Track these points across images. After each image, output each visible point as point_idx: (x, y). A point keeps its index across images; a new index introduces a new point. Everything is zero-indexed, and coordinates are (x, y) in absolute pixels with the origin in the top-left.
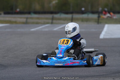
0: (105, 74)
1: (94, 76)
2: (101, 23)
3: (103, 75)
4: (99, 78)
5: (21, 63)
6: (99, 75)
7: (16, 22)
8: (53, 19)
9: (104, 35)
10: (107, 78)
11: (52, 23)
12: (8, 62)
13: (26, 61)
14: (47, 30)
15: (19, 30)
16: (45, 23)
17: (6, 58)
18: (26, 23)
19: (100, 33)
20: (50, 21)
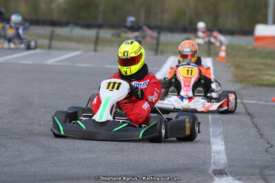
8: (51, 38)
11: (50, 47)
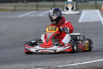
4: (80, 57)
5: (13, 45)
10: (87, 56)
11: (37, 10)
12: (2, 44)
13: (16, 43)
18: (15, 10)
20: (35, 8)
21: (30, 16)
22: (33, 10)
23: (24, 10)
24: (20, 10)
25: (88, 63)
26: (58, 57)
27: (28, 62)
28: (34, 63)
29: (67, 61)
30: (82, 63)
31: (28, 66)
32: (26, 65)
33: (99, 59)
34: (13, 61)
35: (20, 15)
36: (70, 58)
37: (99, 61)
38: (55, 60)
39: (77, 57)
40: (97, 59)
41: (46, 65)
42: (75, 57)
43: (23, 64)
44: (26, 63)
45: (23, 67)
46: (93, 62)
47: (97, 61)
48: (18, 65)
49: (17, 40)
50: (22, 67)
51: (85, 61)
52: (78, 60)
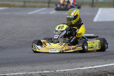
0: (97, 55)
1: (87, 58)
2: (95, 6)
3: (96, 56)
4: (92, 60)
5: (18, 45)
6: (92, 57)
7: (14, 6)
8: (49, 3)
9: (98, 19)
10: (99, 59)
11: (48, 7)
12: (6, 44)
13: (23, 43)
14: (43, 13)
15: (17, 13)
16: (41, 7)
17: (5, 40)
18: (24, 6)
19: (94, 16)
20: (47, 5)
21: (40, 13)
22: (44, 7)
23: (34, 7)
24: (30, 7)
25: (100, 67)
26: (67, 59)
27: (33, 65)
28: (40, 65)
29: (76, 64)
30: (93, 67)
31: (34, 68)
32: (31, 68)
33: (112, 63)
34: (17, 63)
35: (29, 12)
36: (80, 61)
37: (112, 66)
38: (63, 63)
39: (89, 60)
40: (110, 63)
41: (53, 68)
42: (86, 60)
43: (28, 67)
44: (31, 65)
45: (28, 70)
46: (106, 66)
47: (110, 65)
48: (23, 67)
49: (23, 40)
50: (26, 70)
51: (97, 65)
52: (89, 63)
